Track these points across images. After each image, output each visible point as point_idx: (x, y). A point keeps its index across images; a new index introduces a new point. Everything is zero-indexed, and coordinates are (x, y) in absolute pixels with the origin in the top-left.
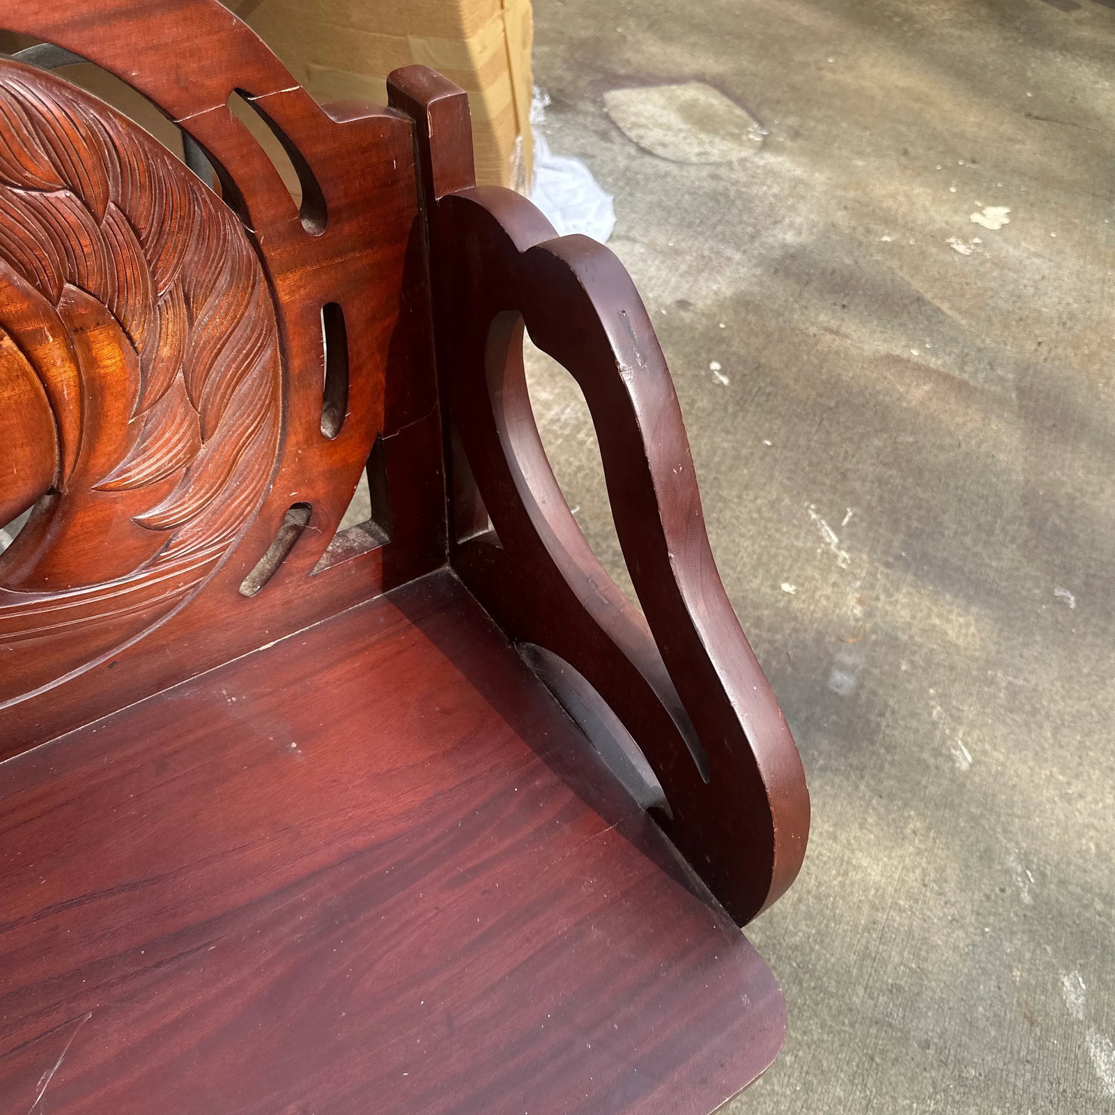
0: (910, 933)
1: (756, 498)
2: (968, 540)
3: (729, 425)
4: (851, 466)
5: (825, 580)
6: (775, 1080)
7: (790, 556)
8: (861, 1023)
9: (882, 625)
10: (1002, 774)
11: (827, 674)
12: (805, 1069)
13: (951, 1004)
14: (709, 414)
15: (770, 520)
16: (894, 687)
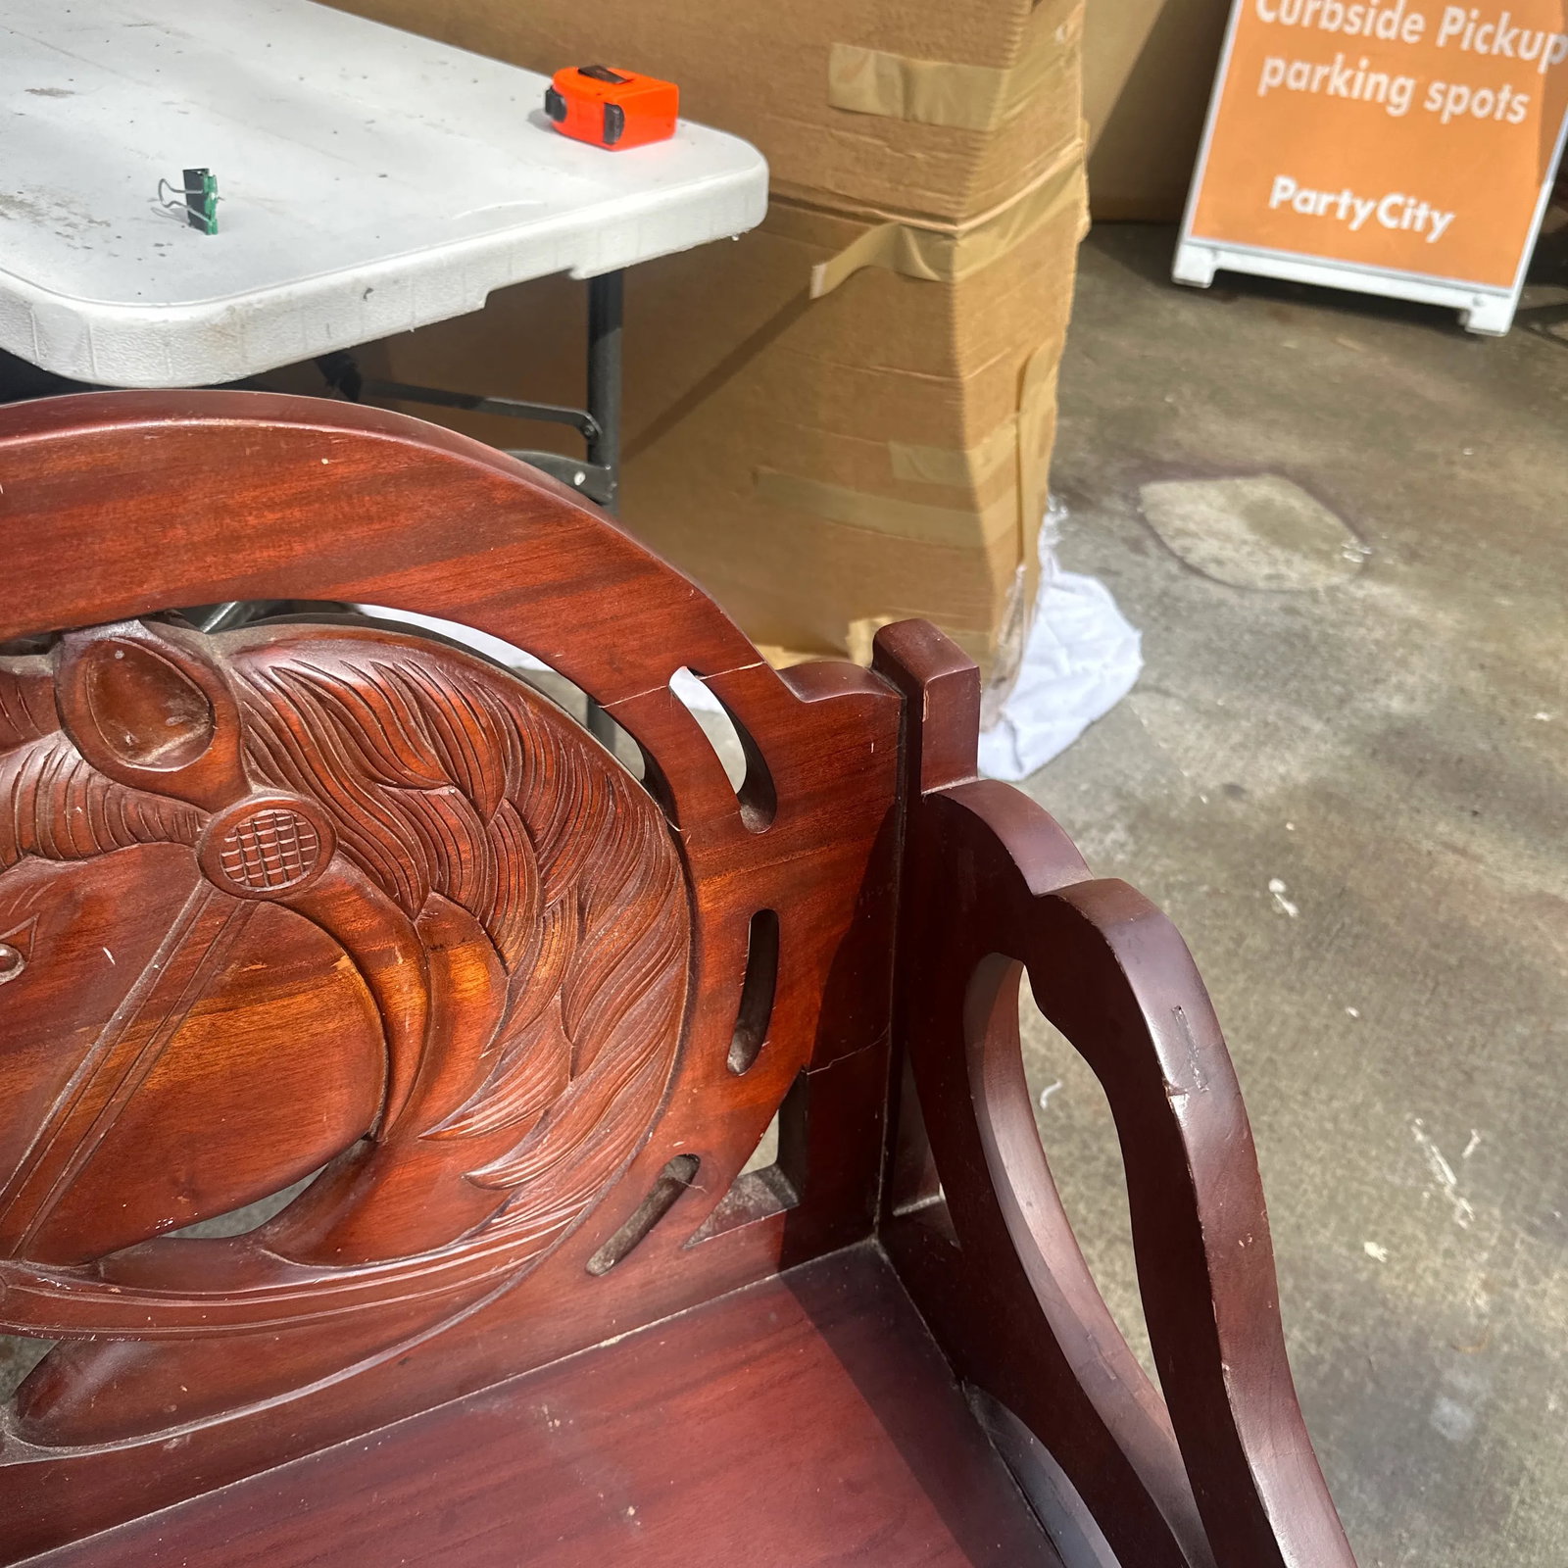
1: (1331, 1098)
3: (1294, 977)
4: (1478, 1062)
5: (1433, 1243)
7: (1381, 1198)
9: (1520, 1329)
11: (1428, 1402)
14: (1266, 958)
15: (1351, 1136)
16: (1535, 1437)
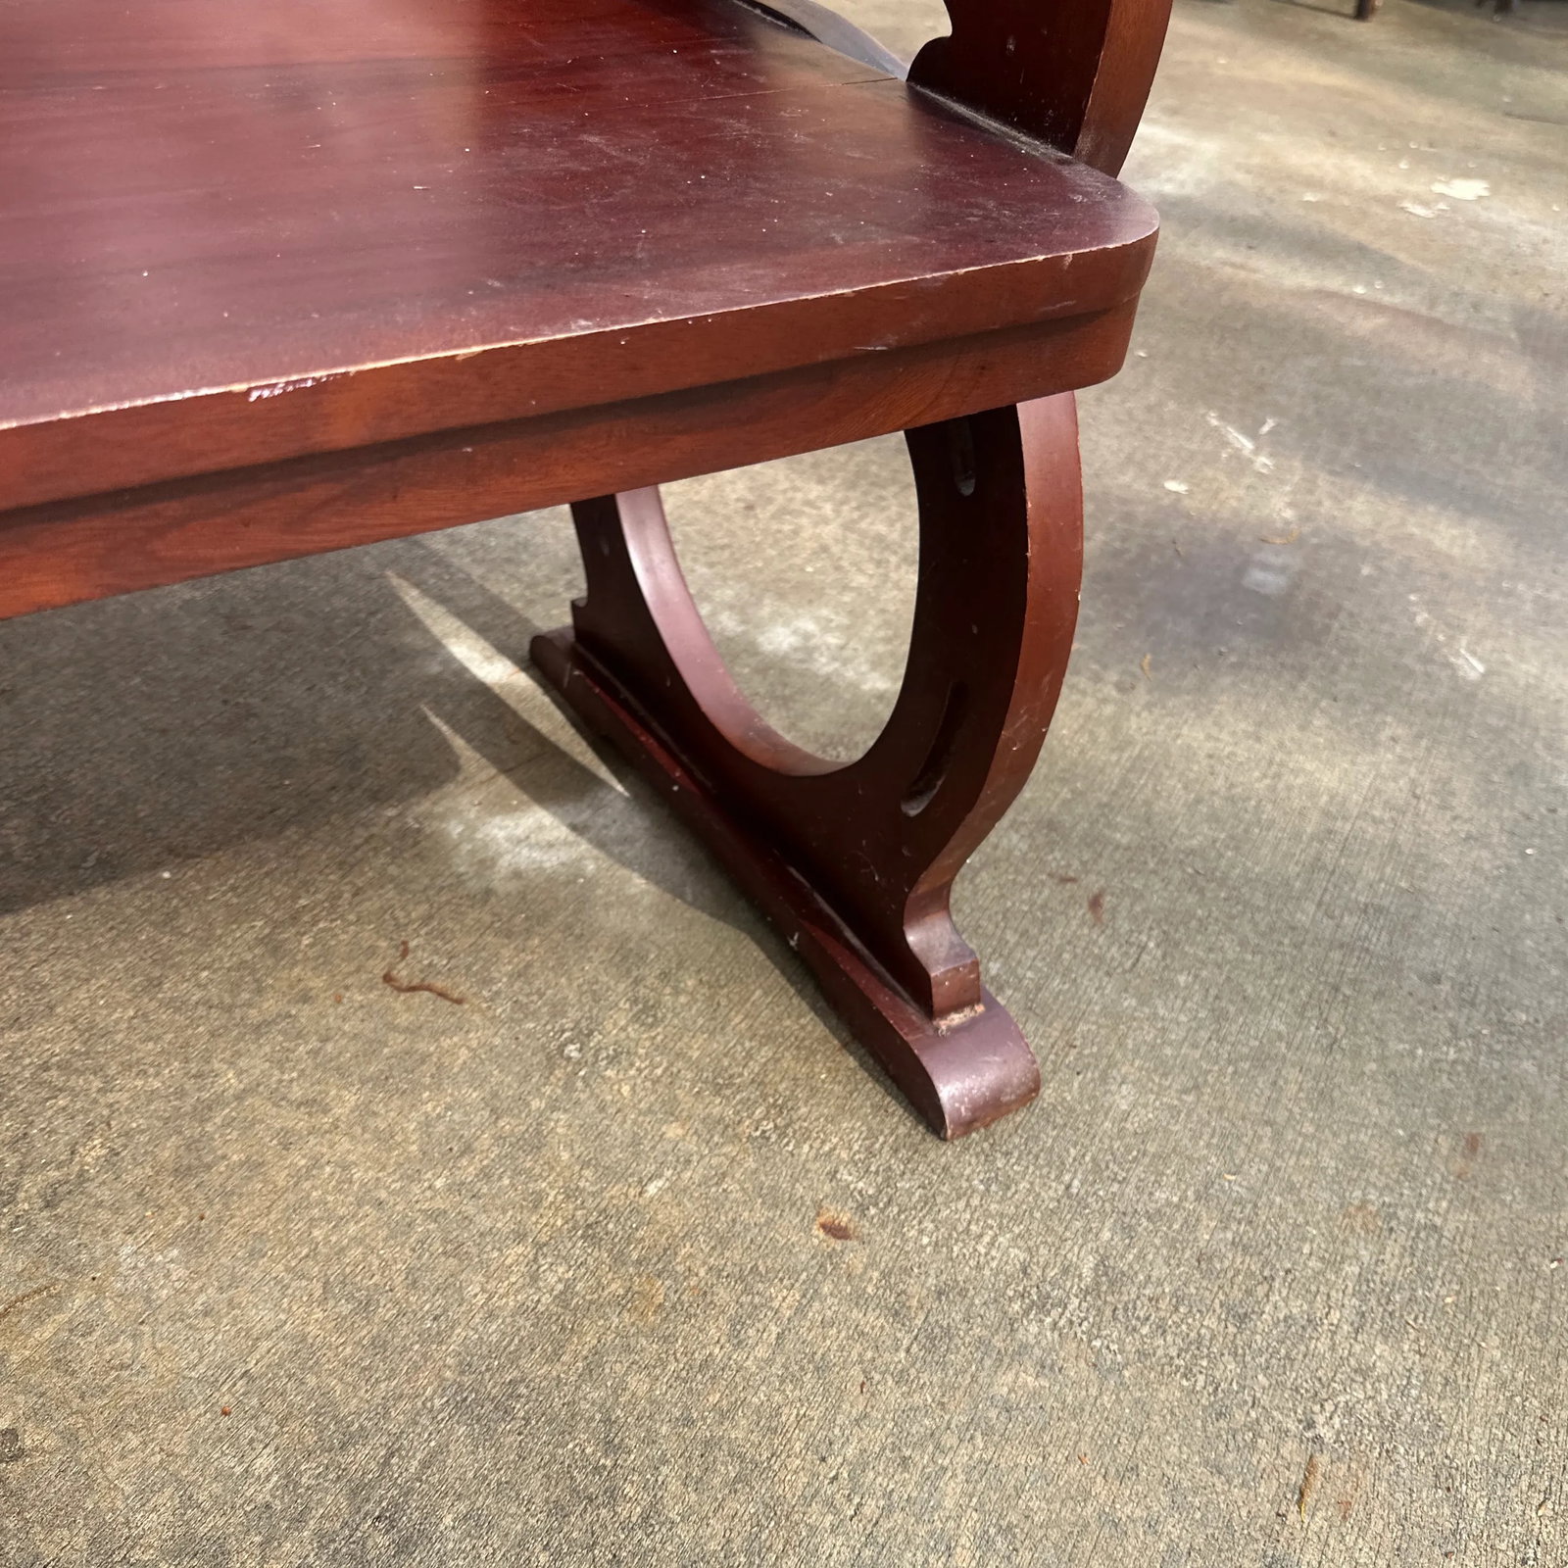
0: (1394, 845)
2: (1458, 458)
4: (1269, 381)
5: (1234, 482)
6: (1159, 1003)
7: (1179, 457)
8: (1313, 945)
9: (1327, 529)
10: (1537, 687)
11: (1240, 571)
12: (1213, 992)
13: (1475, 933)
15: (1146, 422)
16: (1351, 590)
